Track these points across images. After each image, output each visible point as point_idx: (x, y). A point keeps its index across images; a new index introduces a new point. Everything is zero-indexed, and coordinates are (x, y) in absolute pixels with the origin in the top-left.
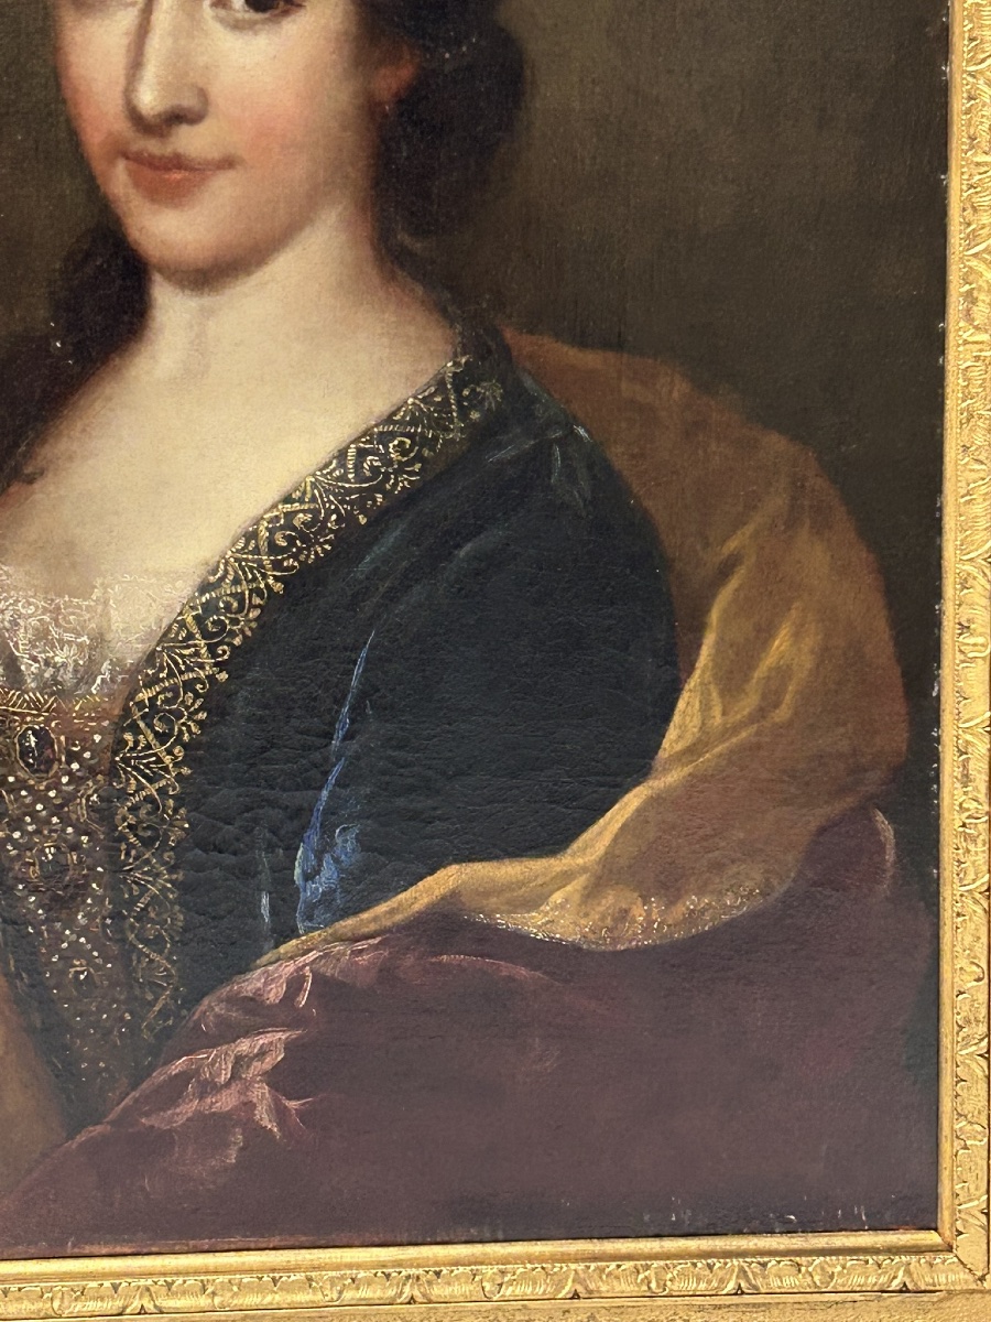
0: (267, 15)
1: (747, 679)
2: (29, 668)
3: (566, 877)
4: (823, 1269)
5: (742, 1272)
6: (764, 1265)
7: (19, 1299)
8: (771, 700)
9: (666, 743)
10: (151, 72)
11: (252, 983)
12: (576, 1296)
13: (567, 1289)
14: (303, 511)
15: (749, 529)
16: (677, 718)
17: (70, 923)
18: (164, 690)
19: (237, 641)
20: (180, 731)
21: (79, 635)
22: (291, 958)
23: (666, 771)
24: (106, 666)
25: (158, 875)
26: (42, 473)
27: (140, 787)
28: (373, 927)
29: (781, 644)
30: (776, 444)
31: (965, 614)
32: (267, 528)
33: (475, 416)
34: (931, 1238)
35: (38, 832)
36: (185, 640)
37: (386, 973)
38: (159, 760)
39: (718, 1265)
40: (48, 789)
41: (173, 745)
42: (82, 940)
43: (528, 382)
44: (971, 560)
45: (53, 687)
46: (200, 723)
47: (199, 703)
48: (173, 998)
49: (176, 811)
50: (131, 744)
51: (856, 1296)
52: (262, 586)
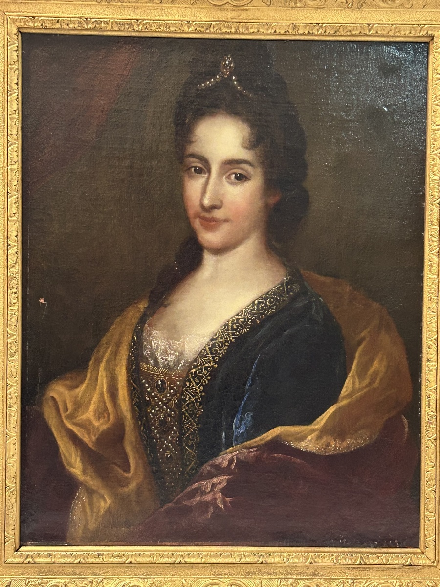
0: (240, 181)
1: (366, 374)
2: (161, 361)
3: (313, 431)
4: (386, 558)
5: (361, 557)
6: (368, 556)
7: (143, 557)
8: (372, 381)
9: (342, 392)
10: (208, 195)
11: (218, 460)
12: (311, 563)
13: (309, 561)
14: (242, 319)
15: (368, 330)
16: (345, 385)
17: (166, 439)
18: (199, 369)
19: (221, 356)
20: (202, 381)
21: (176, 352)
22: (230, 453)
23: (342, 401)
24: (183, 361)
25: (193, 425)
26: (169, 304)
27: (190, 398)
28: (255, 444)
29: (376, 365)
30: (375, 305)
31: (429, 356)
32: (231, 323)
33: (291, 293)
34: (418, 550)
35: (159, 411)
36: (205, 355)
37: (258, 459)
38: (196, 390)
39: (354, 555)
40: (163, 397)
41: (200, 386)
42: (170, 444)
43: (307, 285)
44: (431, 340)
45: (167, 366)
46: (208, 380)
47: (208, 374)
48: (195, 464)
49: (200, 406)
50: (188, 385)
51: (396, 567)
52: (229, 340)
